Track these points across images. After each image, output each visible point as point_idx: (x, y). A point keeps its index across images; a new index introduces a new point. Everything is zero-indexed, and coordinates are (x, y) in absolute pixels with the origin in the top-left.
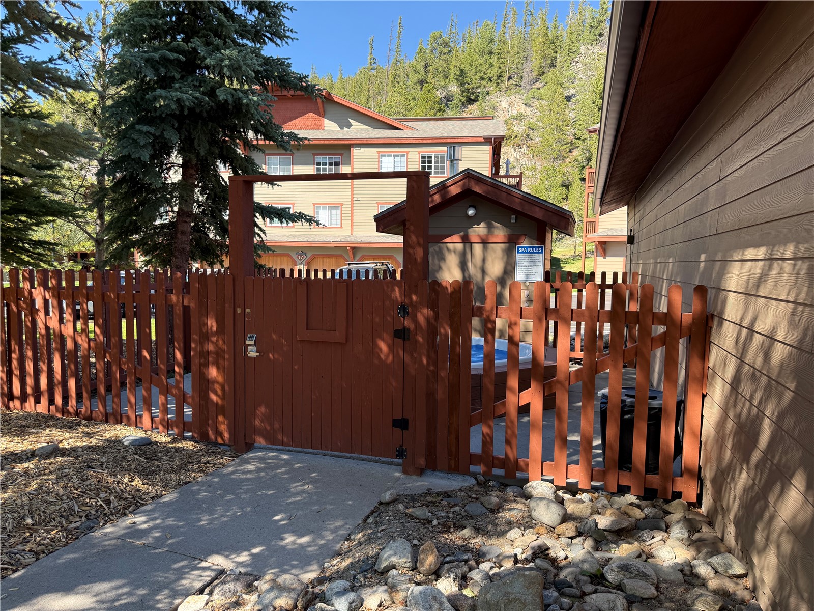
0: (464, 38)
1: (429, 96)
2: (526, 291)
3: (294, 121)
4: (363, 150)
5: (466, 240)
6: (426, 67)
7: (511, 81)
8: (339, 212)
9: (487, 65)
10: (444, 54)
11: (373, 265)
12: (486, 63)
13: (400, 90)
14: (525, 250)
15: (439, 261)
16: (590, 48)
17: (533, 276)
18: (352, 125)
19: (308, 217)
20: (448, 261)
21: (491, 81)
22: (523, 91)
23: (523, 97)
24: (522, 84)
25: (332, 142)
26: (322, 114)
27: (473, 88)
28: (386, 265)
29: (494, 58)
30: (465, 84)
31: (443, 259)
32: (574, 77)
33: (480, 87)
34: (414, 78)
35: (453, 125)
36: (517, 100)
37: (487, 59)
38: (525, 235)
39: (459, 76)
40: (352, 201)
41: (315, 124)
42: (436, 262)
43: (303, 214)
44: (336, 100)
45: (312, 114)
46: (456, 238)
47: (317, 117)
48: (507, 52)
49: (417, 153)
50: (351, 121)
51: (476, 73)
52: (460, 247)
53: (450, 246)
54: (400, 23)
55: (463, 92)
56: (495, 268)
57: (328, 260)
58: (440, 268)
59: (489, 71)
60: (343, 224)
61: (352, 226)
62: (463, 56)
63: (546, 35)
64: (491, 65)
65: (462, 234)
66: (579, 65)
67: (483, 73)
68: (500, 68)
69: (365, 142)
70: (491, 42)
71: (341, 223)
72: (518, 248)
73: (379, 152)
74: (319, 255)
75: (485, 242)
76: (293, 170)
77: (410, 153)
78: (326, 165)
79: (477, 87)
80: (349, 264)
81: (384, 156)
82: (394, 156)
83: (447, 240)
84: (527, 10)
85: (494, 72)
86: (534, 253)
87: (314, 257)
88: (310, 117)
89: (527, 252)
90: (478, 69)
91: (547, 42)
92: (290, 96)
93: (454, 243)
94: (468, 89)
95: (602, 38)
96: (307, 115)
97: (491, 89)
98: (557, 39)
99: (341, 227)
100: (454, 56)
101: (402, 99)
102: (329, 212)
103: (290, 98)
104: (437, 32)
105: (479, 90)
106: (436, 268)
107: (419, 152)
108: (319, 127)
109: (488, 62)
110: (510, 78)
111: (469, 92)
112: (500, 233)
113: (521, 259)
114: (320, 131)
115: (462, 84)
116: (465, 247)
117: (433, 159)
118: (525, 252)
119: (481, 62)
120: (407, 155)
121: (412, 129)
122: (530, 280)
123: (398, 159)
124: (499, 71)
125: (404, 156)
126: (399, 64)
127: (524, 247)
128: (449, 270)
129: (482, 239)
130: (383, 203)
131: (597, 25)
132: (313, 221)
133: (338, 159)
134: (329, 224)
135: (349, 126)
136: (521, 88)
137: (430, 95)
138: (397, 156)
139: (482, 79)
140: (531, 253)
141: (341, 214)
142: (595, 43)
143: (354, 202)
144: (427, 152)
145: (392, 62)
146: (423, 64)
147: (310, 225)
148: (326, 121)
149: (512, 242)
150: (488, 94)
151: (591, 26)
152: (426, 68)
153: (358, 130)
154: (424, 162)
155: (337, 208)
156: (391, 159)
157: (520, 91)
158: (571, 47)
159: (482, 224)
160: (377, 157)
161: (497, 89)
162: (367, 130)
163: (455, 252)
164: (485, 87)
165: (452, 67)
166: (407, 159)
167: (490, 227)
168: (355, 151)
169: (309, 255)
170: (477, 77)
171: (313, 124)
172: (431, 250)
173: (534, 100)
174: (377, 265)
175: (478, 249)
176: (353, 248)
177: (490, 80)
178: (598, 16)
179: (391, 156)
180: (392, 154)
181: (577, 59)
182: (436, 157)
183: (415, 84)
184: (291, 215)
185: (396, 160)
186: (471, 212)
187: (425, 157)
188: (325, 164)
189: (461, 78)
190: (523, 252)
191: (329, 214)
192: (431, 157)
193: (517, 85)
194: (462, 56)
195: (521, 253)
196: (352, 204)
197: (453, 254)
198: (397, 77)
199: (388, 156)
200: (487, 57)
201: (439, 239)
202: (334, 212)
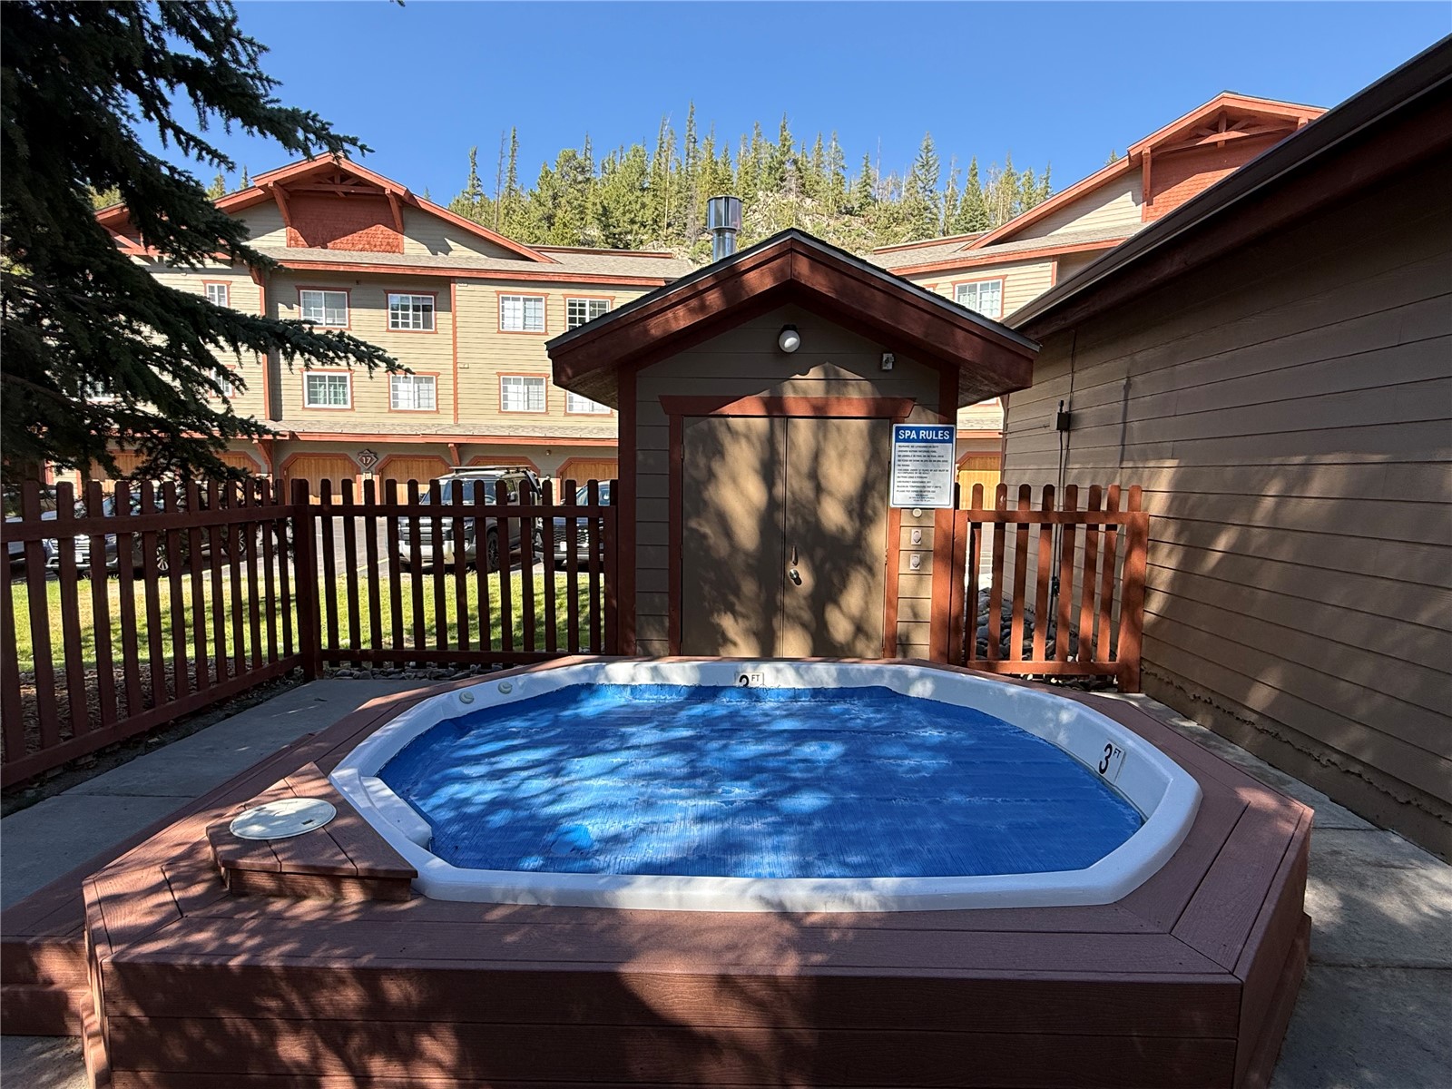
0: (604, 168)
1: (565, 231)
2: (914, 530)
3: (349, 237)
4: (471, 287)
5: (776, 410)
6: (555, 197)
7: (670, 229)
8: (433, 386)
9: (638, 206)
10: (580, 182)
11: (502, 472)
12: (636, 202)
13: (522, 220)
14: (914, 435)
15: (709, 459)
16: (770, 194)
17: (930, 495)
18: (451, 250)
19: (363, 348)
20: (729, 459)
21: (645, 227)
22: (688, 243)
23: (689, 251)
24: (686, 233)
25: (418, 272)
26: (401, 229)
27: (620, 234)
28: (525, 472)
29: (648, 199)
30: (609, 226)
31: (718, 451)
32: (752, 230)
33: (631, 232)
34: (537, 213)
35: (615, 261)
36: (682, 254)
37: (637, 197)
38: (914, 400)
39: (601, 215)
40: (455, 368)
41: (388, 244)
42: (702, 461)
43: (350, 338)
44: (423, 206)
45: (382, 227)
46: (751, 405)
47: (391, 232)
48: (666, 190)
49: (562, 298)
50: (451, 243)
51: (624, 214)
52: (761, 424)
53: (738, 423)
54: (514, 137)
55: (607, 237)
56: (843, 475)
57: (415, 464)
58: (711, 476)
59: (641, 213)
60: (440, 407)
61: (456, 409)
62: (604, 191)
63: (715, 171)
64: (644, 206)
65: (765, 394)
66: (757, 215)
67: (633, 214)
68: (656, 209)
69: (475, 275)
70: (643, 173)
71: (437, 405)
72: (898, 429)
73: (499, 293)
74: (400, 456)
75: (820, 414)
76: (349, 315)
77: (549, 297)
78: (408, 310)
79: (627, 233)
80: (457, 471)
81: (508, 299)
82: (525, 300)
83: (727, 409)
84: (690, 135)
85: (648, 215)
86: (932, 441)
87: (391, 460)
88: (379, 232)
89: (918, 440)
90: (627, 208)
91: (716, 181)
92: (342, 195)
93: (747, 417)
94: (615, 235)
95: (784, 183)
96: (373, 228)
97: (645, 237)
98: (729, 180)
99: (437, 411)
100: (592, 190)
101: (525, 232)
102: (416, 385)
103: (341, 198)
104: (569, 151)
105: (629, 237)
106: (701, 474)
107: (565, 296)
108: (394, 248)
109: (640, 201)
110: (669, 225)
111: (615, 238)
112: (856, 396)
113: (904, 455)
114: (396, 254)
115: (606, 227)
116: (772, 426)
117: (587, 308)
118: (913, 441)
119: (631, 199)
120: (546, 300)
121: (552, 261)
122: (926, 503)
123: (530, 304)
124: (655, 214)
125: (540, 300)
126: (513, 193)
127: (911, 429)
128: (734, 480)
129: (815, 408)
130: (507, 374)
131: (777, 166)
132: (379, 358)
133: (430, 300)
134: (417, 406)
135: (447, 250)
136: (684, 239)
137: (567, 231)
138: (530, 300)
139: (633, 222)
140: (926, 441)
141: (437, 390)
142: (775, 188)
143: (459, 370)
144: (578, 296)
145: (503, 190)
146: (550, 193)
147: (370, 368)
148: (407, 240)
149: (884, 417)
150: (641, 242)
151: (770, 167)
152: (555, 199)
153: (461, 256)
154: (572, 312)
155: (429, 380)
156: (520, 304)
157: (685, 242)
158: (746, 191)
159: (814, 373)
160: (496, 300)
161: (654, 237)
162: (478, 259)
163: (747, 437)
164: (637, 234)
165: (589, 205)
166: (546, 305)
167: (832, 381)
168: (459, 289)
169: (382, 457)
170: (626, 219)
171: (385, 244)
172: (688, 431)
173: (703, 256)
174: (508, 473)
175: (803, 431)
176: (458, 445)
177: (643, 225)
178: (777, 154)
179: (518, 299)
180: (522, 297)
181: (754, 207)
182: (592, 305)
183: (540, 220)
184: (319, 338)
185: (527, 306)
186: (790, 342)
187: (575, 305)
188: (405, 308)
189: (603, 219)
190: (908, 440)
191: (416, 390)
192: (584, 305)
193: (679, 234)
194: (603, 189)
195: (904, 440)
196: (455, 373)
197: (743, 442)
198: (511, 212)
199: (514, 299)
200: (639, 193)
201: (710, 406)
202: (424, 386)
